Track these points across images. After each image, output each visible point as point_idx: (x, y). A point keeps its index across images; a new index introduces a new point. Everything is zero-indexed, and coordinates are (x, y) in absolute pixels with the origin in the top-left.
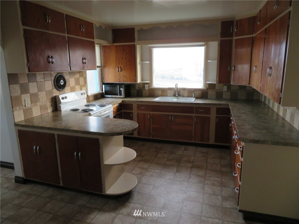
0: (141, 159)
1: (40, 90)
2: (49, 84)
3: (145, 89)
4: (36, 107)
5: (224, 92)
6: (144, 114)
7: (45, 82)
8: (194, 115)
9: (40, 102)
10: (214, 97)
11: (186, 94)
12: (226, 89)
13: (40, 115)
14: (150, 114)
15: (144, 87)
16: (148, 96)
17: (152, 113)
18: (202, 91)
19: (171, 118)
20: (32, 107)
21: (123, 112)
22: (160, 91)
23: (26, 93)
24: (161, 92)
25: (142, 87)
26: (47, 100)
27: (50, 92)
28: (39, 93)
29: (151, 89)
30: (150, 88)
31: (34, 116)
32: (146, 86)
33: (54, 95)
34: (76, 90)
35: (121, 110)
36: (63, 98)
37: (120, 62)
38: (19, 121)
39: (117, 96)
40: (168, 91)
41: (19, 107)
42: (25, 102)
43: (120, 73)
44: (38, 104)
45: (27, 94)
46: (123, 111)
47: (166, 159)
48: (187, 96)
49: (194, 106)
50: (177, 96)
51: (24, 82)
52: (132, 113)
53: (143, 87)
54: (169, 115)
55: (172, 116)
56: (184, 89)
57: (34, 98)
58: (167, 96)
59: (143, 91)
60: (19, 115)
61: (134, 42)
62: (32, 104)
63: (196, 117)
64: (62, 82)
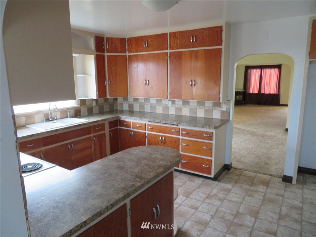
5: (94, 106)
8: (92, 135)
10: (87, 114)
11: (59, 116)
12: (95, 104)
14: (42, 151)
17: (44, 148)
18: (74, 109)
24: (26, 119)
48: (59, 117)
49: (92, 125)
50: (51, 119)
54: (67, 144)
58: (35, 123)
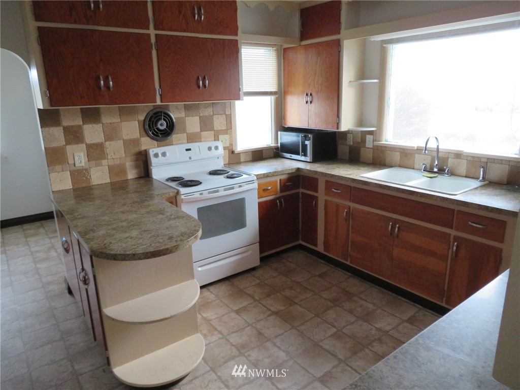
0: (283, 308)
1: (108, 138)
2: (131, 128)
3: (364, 146)
4: (100, 168)
6: (338, 206)
7: (122, 123)
8: (453, 233)
9: (108, 159)
11: (463, 169)
13: (107, 182)
14: (349, 208)
15: (364, 141)
16: (371, 162)
17: (353, 205)
18: (511, 164)
19: (393, 228)
20: (90, 168)
21: (302, 193)
22: (398, 154)
23: (77, 143)
24: (401, 157)
25: (359, 140)
26: (126, 156)
27: (135, 142)
28: (107, 143)
29: (377, 146)
30: (376, 143)
31: (94, 184)
32: (369, 138)
33: (143, 148)
34: (202, 140)
35: (298, 188)
36: (156, 155)
37: (310, 83)
38: (61, 189)
39: (294, 156)
40: (417, 156)
41: (61, 166)
42: (74, 158)
43: (310, 108)
44: (104, 162)
45: (79, 145)
46: (301, 190)
47: (334, 330)
48: (465, 174)
49: (457, 208)
50: (436, 170)
51: (73, 124)
52: (316, 197)
53: (361, 141)
54: (390, 219)
55: (395, 221)
56: (458, 155)
57: (96, 152)
58: (414, 169)
59: (362, 150)
60: (61, 180)
61: (339, 33)
62: (91, 162)
63: (456, 238)
64: (161, 125)
